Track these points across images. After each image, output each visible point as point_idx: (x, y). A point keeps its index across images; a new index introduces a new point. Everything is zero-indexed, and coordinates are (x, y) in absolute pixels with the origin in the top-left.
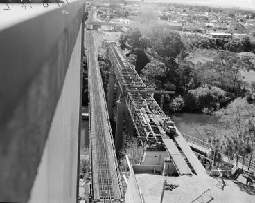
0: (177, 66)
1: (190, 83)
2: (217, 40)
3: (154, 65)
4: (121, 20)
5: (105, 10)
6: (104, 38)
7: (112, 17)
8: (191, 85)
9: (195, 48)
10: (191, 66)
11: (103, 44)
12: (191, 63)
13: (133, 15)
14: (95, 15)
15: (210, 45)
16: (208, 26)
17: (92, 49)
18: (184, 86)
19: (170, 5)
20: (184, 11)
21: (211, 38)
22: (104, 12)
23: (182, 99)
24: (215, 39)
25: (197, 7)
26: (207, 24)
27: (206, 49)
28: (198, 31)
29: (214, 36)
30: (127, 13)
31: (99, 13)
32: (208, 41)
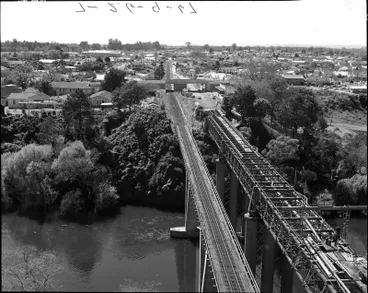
0: (316, 141)
1: (339, 169)
2: (361, 97)
3: (282, 143)
4: (213, 74)
5: (186, 62)
6: (197, 104)
7: (198, 71)
8: (340, 172)
9: (330, 110)
10: (337, 141)
11: (198, 114)
12: (335, 135)
13: (226, 65)
14: (173, 69)
15: (351, 105)
16: (340, 76)
17: (181, 121)
18: (330, 173)
19: (272, 48)
20: (297, 56)
21: (351, 93)
22: (185, 65)
23: (330, 196)
24: (359, 95)
25: (311, 49)
26: (337, 73)
27: (347, 111)
28: (329, 84)
29: (355, 91)
30: (218, 63)
31: (178, 66)
32: (349, 99)
